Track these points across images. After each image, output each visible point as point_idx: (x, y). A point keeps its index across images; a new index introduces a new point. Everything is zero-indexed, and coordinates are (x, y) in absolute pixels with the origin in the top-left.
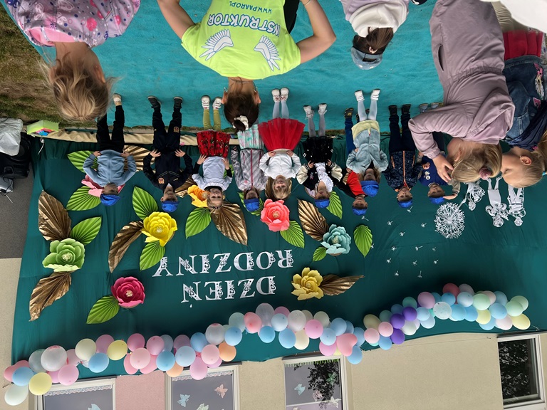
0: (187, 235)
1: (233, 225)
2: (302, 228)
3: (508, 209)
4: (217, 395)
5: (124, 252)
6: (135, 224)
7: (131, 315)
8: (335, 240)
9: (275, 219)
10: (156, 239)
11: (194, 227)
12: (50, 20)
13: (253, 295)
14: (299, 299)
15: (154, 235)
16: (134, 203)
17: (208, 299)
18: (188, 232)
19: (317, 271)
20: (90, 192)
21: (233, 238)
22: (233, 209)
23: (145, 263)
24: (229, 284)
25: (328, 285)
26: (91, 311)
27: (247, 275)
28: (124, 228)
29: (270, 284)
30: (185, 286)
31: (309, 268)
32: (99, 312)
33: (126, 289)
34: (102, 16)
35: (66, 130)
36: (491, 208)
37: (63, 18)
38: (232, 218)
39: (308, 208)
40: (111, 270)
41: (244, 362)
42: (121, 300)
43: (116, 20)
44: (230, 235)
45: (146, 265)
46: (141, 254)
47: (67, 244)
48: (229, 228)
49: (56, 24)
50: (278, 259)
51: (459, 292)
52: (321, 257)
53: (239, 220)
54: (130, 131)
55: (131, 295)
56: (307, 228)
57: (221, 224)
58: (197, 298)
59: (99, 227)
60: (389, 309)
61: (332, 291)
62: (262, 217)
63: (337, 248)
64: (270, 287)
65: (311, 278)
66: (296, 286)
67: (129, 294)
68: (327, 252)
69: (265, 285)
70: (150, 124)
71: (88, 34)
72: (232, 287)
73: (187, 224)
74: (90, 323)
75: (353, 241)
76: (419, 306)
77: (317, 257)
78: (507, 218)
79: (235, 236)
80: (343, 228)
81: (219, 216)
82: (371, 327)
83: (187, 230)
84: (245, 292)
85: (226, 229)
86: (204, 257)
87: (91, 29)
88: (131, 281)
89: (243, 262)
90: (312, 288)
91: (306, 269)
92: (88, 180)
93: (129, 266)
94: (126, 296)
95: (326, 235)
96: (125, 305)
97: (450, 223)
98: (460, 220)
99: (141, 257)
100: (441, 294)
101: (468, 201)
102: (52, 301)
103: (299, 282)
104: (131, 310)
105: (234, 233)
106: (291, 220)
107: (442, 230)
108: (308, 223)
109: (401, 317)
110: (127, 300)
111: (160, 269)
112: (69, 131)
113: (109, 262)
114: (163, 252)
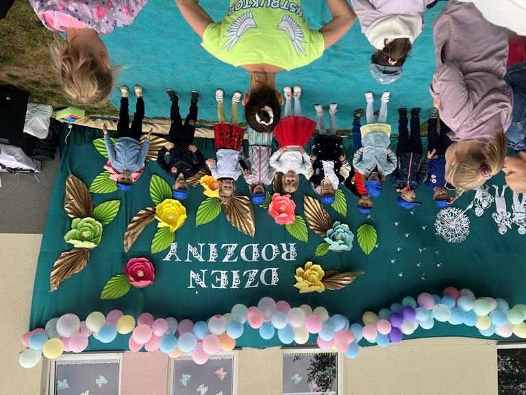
0: (197, 224)
1: (242, 217)
2: (306, 223)
3: (512, 217)
4: (217, 377)
5: (137, 234)
6: (150, 209)
7: (141, 295)
8: (338, 237)
9: (283, 213)
10: (167, 225)
11: (205, 215)
12: (61, 5)
13: (256, 286)
14: (300, 292)
15: (166, 221)
16: (151, 190)
18: (199, 221)
19: (319, 266)
20: (111, 177)
21: (241, 229)
22: (243, 201)
23: (156, 246)
24: (235, 273)
25: (329, 280)
26: (105, 287)
27: (252, 266)
28: (140, 213)
29: (273, 275)
30: (192, 272)
31: (311, 263)
32: (113, 288)
33: (138, 268)
34: (112, 6)
35: (92, 118)
36: (497, 215)
37: (74, 4)
38: (241, 210)
39: (313, 204)
40: (126, 251)
41: (244, 348)
42: (132, 279)
43: (124, 11)
44: (238, 226)
45: (157, 248)
46: (153, 238)
47: (87, 222)
48: (238, 219)
49: (68, 9)
50: (282, 252)
51: (459, 296)
52: (324, 253)
53: (248, 212)
54: (150, 122)
55: (142, 275)
56: (312, 223)
57: (230, 215)
58: (204, 286)
59: (117, 209)
60: (389, 308)
61: (333, 286)
62: (270, 210)
63: (340, 244)
64: (273, 279)
65: (313, 272)
66: (299, 279)
67: (141, 274)
68: (330, 248)
69: (268, 276)
70: (169, 116)
71: (97, 21)
72: (238, 277)
73: (198, 213)
74: (103, 298)
75: (356, 238)
76: (418, 306)
77: (320, 252)
78: (510, 226)
79: (243, 227)
80: (347, 226)
81: (229, 207)
82: (369, 323)
83: (197, 219)
84: (249, 282)
85: (235, 220)
86: (212, 247)
87: (100, 17)
88: (143, 262)
89: (249, 253)
90: (313, 281)
91: (309, 263)
92: (110, 166)
93: (142, 248)
94: (137, 275)
95: (329, 231)
96: (135, 284)
97: (452, 227)
98: (465, 225)
99: (153, 241)
100: (441, 296)
101: (474, 207)
102: (70, 275)
103: (301, 275)
104: (142, 290)
105: (242, 224)
107: (444, 234)
108: (313, 219)
109: (399, 316)
110: (138, 279)
111: (170, 254)
112: (94, 119)
113: (125, 243)
114: (173, 238)
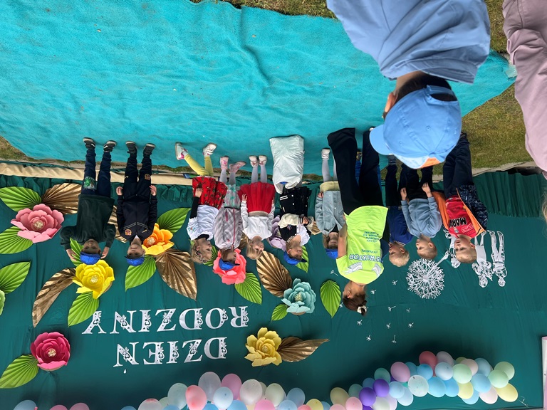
0: (127, 287)
1: (183, 277)
2: (260, 281)
3: (492, 268)
5: (50, 303)
6: (68, 271)
7: (51, 379)
8: (298, 297)
10: (89, 290)
11: (136, 277)
13: (199, 360)
14: (253, 365)
15: (87, 285)
17: (146, 363)
18: (129, 283)
19: (275, 333)
20: (20, 234)
21: (181, 292)
22: (183, 257)
23: (74, 317)
24: (173, 345)
25: (288, 349)
26: (5, 373)
27: (194, 335)
28: (54, 276)
29: (221, 346)
30: (119, 347)
31: (266, 329)
33: (49, 346)
36: (477, 266)
38: (181, 268)
39: (268, 258)
40: (35, 325)
42: (40, 360)
44: (177, 288)
45: (76, 319)
46: (71, 306)
48: (177, 279)
50: (231, 316)
51: (437, 362)
52: (282, 317)
53: (188, 270)
55: (54, 354)
56: (266, 281)
57: (167, 275)
58: (133, 361)
59: (26, 273)
60: (361, 383)
61: (291, 357)
63: (300, 306)
64: (220, 350)
65: (268, 340)
66: (251, 349)
67: (52, 353)
68: (288, 310)
69: (215, 344)
72: (176, 349)
73: (128, 274)
75: (318, 299)
76: (393, 379)
77: (277, 315)
78: (491, 278)
79: (183, 288)
80: (308, 284)
81: (166, 265)
82: (337, 402)
83: (127, 281)
84: (190, 356)
85: (173, 280)
86: (145, 314)
88: (56, 337)
89: (190, 320)
90: (269, 352)
91: (263, 330)
92: (19, 220)
93: (55, 319)
94: (47, 355)
95: (287, 292)
96: (45, 366)
98: (439, 279)
99: (71, 310)
100: (418, 364)
103: (254, 344)
104: (53, 373)
105: (182, 285)
106: (248, 271)
107: (417, 289)
108: (267, 276)
109: (371, 392)
110: (48, 360)
111: (92, 325)
113: (33, 315)
114: (96, 306)
